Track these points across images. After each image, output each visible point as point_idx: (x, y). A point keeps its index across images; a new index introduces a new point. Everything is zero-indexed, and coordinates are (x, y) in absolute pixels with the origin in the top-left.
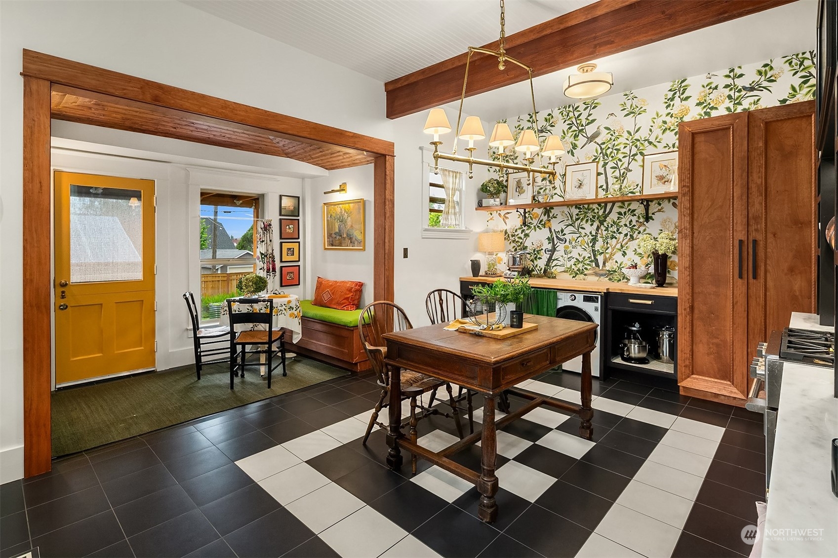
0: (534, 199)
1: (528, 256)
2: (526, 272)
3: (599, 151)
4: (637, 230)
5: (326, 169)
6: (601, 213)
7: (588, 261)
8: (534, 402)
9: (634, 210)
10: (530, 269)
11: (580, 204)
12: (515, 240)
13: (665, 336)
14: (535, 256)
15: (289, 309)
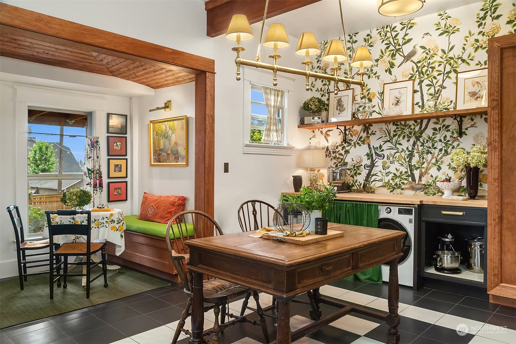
0: (354, 117)
1: (348, 172)
2: (346, 188)
3: (415, 69)
4: (452, 145)
5: (152, 88)
6: (417, 129)
7: (405, 175)
8: (343, 310)
9: (448, 126)
10: (351, 185)
11: (398, 121)
12: (336, 156)
13: (476, 247)
14: (355, 172)
15: (111, 222)
